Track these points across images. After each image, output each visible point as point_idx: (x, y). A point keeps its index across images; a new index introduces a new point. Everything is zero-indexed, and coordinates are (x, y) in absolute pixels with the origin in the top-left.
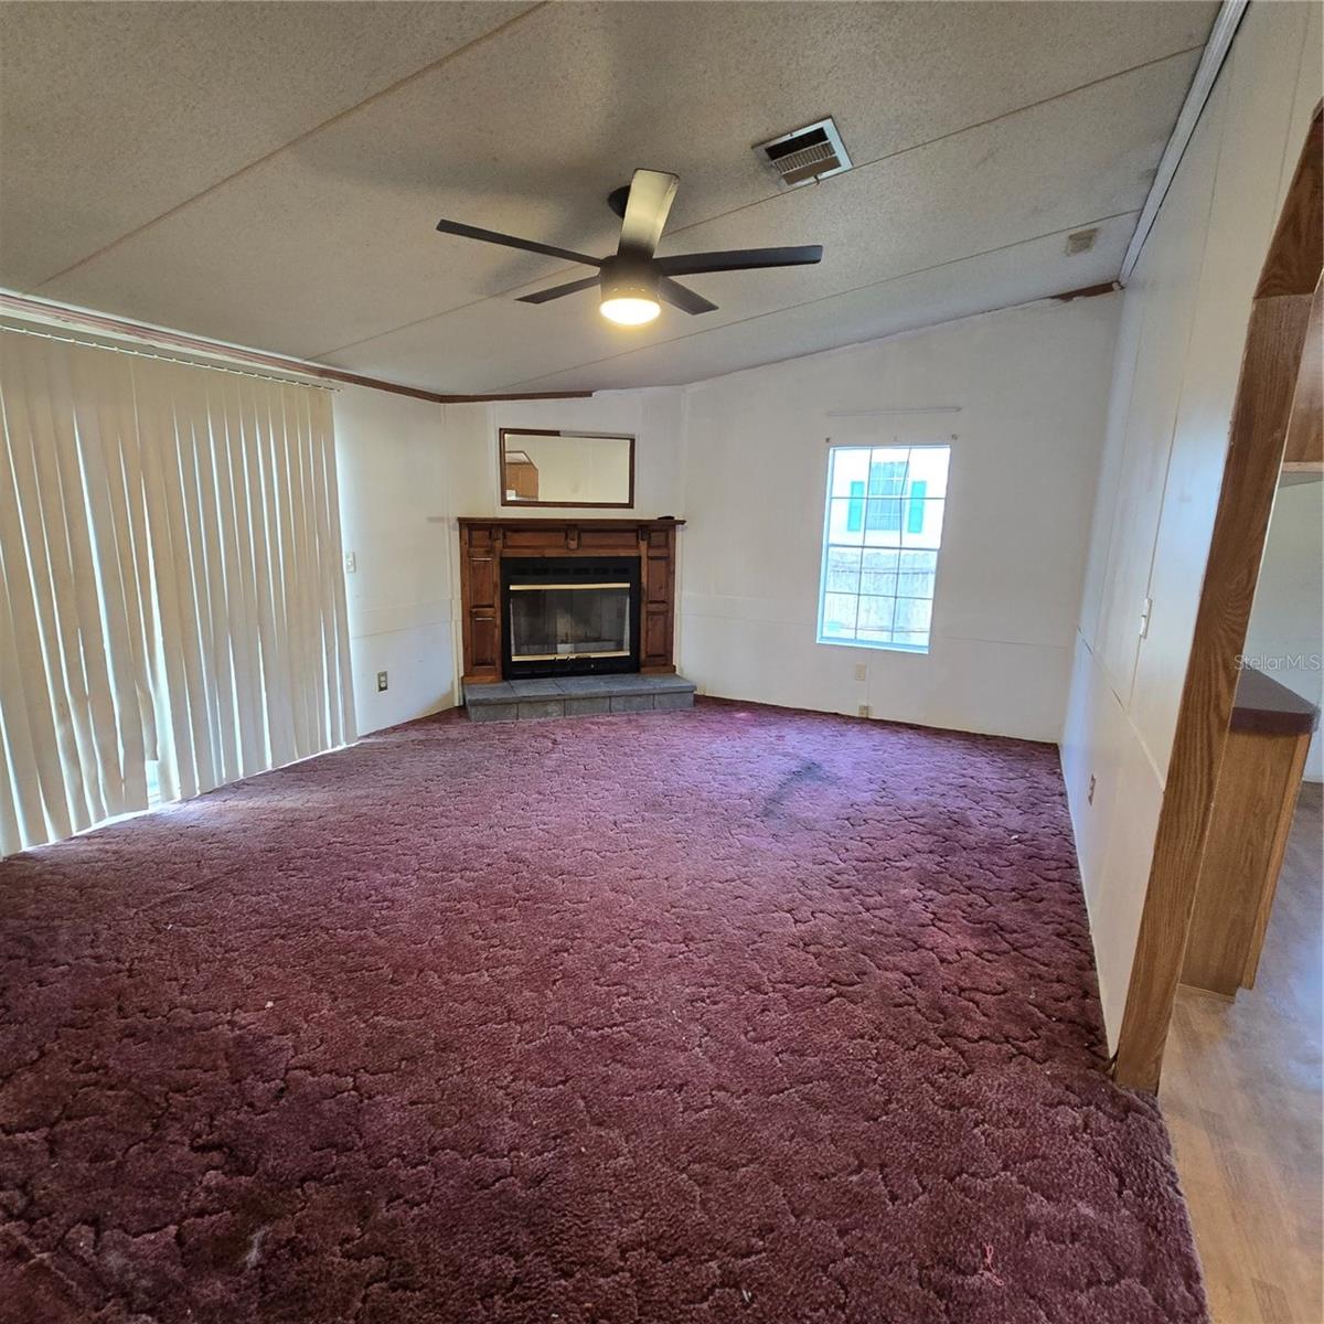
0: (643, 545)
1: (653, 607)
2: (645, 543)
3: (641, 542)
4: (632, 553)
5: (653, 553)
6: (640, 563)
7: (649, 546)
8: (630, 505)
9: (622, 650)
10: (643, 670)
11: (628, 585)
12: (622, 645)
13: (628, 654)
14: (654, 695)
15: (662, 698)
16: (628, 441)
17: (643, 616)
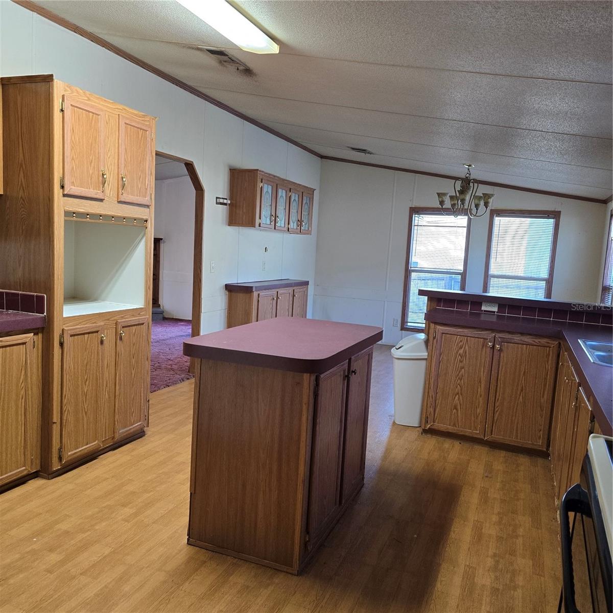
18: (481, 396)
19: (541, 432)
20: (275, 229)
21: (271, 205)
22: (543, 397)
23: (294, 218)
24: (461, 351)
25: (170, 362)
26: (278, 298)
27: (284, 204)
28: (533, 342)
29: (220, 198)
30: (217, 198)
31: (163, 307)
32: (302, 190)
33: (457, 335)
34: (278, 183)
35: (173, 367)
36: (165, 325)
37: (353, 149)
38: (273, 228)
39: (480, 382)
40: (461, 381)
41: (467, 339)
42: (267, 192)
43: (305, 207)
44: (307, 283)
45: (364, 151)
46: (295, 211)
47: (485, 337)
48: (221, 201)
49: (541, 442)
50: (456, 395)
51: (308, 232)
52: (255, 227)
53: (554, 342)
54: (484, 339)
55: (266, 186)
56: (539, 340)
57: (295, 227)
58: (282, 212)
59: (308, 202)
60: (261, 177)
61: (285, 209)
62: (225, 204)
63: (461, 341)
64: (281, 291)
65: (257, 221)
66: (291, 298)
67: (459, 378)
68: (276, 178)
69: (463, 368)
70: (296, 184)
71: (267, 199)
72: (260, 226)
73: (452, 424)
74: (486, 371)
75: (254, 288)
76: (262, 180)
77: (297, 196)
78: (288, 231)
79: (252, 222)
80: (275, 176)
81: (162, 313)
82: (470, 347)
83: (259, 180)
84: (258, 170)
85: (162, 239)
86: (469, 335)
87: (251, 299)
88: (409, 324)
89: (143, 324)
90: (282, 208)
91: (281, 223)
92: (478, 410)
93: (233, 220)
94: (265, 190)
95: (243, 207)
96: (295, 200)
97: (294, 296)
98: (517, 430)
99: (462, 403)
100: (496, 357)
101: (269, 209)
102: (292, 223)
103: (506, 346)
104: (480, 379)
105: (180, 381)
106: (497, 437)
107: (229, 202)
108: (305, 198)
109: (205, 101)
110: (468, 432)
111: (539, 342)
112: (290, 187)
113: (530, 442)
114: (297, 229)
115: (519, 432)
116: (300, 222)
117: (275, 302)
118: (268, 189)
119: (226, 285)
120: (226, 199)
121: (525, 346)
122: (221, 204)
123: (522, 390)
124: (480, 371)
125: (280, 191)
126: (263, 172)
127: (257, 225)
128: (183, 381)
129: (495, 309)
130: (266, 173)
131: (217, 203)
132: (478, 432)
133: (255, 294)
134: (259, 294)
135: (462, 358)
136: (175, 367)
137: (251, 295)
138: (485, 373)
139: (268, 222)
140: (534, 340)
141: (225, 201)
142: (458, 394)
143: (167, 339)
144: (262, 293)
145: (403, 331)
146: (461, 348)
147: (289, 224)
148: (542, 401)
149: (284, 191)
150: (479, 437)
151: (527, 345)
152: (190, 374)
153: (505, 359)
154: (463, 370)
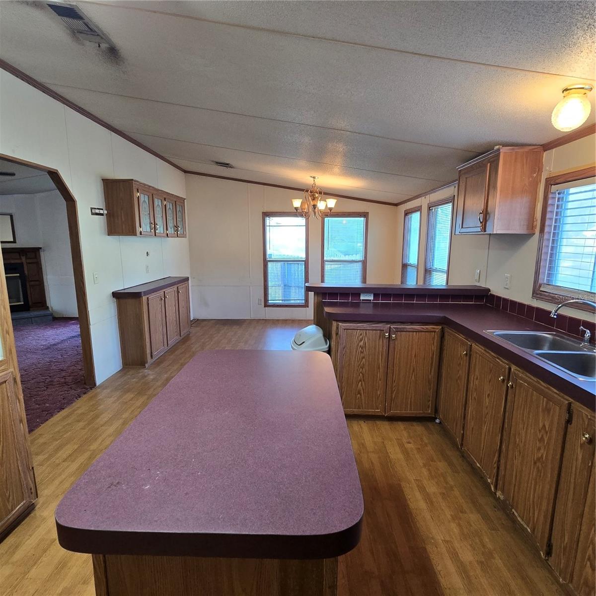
0: (24, 259)
1: (32, 283)
2: (24, 257)
3: (22, 257)
4: (18, 261)
5: (29, 261)
6: (23, 265)
7: (26, 258)
8: (14, 242)
9: (20, 302)
10: (31, 309)
11: (18, 275)
12: (20, 299)
13: (23, 303)
14: (31, 318)
15: (37, 319)
16: (9, 216)
17: (28, 287)
18: (380, 380)
19: (430, 402)
20: (155, 235)
21: (149, 214)
22: (430, 374)
23: (170, 225)
24: (361, 343)
25: (64, 374)
26: (165, 297)
27: (161, 212)
28: (422, 329)
29: (95, 209)
30: (92, 209)
31: (52, 308)
32: (175, 200)
33: (357, 330)
34: (154, 193)
35: (67, 380)
36: (55, 327)
37: (218, 163)
38: (154, 235)
39: (379, 368)
40: (362, 369)
41: (366, 333)
42: (144, 201)
43: (179, 214)
44: (187, 279)
45: (226, 165)
46: (171, 218)
47: (382, 329)
48: (97, 211)
49: (430, 411)
50: (359, 383)
51: (184, 236)
52: (136, 235)
53: (438, 327)
54: (380, 330)
55: (142, 196)
56: (427, 327)
57: (173, 233)
58: (160, 220)
59: (181, 210)
60: (137, 187)
61: (162, 217)
62: (102, 215)
63: (361, 335)
64: (167, 290)
65: (138, 230)
66: (176, 295)
67: (361, 367)
68: (151, 188)
69: (363, 358)
70: (169, 193)
71: (145, 208)
72: (141, 234)
73: (357, 407)
74: (384, 357)
75: (142, 293)
76: (138, 190)
77: (171, 204)
78: (167, 236)
79: (133, 231)
80: (150, 186)
81: (51, 314)
82: (369, 339)
83: (135, 191)
84: (132, 180)
85: (41, 248)
86: (368, 328)
87: (140, 303)
88: (270, 302)
89: (5, 382)
90: (160, 216)
91: (160, 229)
92: (379, 393)
93: (112, 230)
94: (142, 199)
95: (121, 216)
96: (170, 208)
97: (178, 292)
98: (411, 404)
99: (364, 387)
100: (391, 346)
101: (147, 217)
102: (170, 229)
103: (399, 334)
104: (379, 366)
105: (76, 398)
106: (394, 412)
107: (106, 212)
108: (178, 206)
109: (63, 105)
110: (371, 411)
111: (427, 328)
112: (166, 196)
113: (421, 412)
114: (174, 233)
115: (412, 406)
116: (176, 227)
117: (163, 301)
118: (144, 198)
119: (113, 293)
120: (102, 209)
121: (415, 333)
122: (97, 214)
123: (414, 371)
124: (378, 359)
125: (156, 201)
126: (138, 181)
127: (138, 233)
128: (80, 397)
129: (371, 297)
130: (141, 183)
131: (93, 214)
132: (379, 410)
133: (144, 298)
134: (148, 298)
135: (362, 348)
136: (69, 379)
137: (140, 300)
138: (383, 360)
139: (149, 230)
140: (422, 327)
141: (101, 212)
142: (360, 381)
143: (58, 343)
144: (151, 296)
145: (266, 308)
146: (361, 340)
147: (167, 230)
148: (430, 377)
149: (160, 201)
150: (381, 414)
151: (416, 332)
152: (87, 387)
153: (399, 345)
154: (364, 360)
